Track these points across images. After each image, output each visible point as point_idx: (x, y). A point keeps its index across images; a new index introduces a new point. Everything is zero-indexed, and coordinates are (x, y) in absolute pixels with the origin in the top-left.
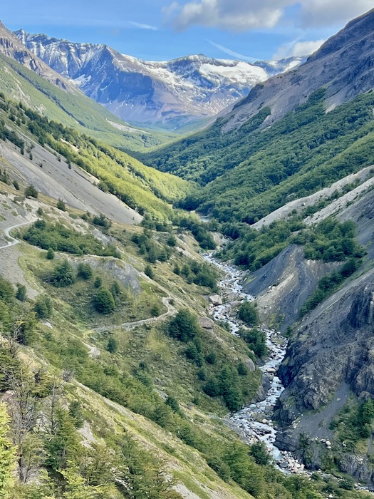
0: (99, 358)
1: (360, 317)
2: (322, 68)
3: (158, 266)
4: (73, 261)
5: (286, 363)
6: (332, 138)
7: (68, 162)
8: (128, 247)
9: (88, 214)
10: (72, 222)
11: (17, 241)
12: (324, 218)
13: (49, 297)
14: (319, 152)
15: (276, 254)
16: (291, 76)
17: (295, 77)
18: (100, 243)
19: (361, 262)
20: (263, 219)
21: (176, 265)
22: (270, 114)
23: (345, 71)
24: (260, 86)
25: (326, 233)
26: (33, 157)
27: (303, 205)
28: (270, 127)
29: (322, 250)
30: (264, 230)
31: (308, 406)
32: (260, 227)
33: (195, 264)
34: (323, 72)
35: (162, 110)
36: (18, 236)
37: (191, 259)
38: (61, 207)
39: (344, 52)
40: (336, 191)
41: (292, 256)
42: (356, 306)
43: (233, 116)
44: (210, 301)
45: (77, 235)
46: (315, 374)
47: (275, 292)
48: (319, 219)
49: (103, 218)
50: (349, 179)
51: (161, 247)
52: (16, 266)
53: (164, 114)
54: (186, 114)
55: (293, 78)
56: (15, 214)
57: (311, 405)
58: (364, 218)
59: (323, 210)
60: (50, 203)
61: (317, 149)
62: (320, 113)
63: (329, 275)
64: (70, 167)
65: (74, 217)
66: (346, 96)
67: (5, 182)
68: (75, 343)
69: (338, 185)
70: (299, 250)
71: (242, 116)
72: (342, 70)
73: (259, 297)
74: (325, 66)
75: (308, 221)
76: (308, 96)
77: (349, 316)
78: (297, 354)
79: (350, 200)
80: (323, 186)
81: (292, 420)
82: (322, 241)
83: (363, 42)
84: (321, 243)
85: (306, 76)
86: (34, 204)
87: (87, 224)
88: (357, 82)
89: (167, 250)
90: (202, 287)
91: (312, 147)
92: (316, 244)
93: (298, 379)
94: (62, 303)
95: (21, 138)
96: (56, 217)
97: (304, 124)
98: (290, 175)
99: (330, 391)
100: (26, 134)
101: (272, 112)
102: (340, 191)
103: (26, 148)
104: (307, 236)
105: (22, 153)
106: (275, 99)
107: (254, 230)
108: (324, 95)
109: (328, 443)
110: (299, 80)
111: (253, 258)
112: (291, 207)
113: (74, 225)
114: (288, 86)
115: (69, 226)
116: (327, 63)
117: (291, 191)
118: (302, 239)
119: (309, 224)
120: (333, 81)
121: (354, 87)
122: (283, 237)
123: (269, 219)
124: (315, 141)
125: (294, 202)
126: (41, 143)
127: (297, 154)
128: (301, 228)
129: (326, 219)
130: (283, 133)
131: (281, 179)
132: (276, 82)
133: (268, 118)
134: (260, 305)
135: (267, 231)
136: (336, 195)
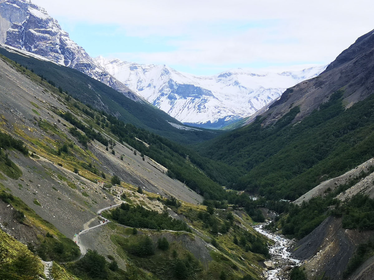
2: (340, 75)
3: (220, 237)
6: (353, 129)
7: (142, 156)
9: (161, 196)
10: (149, 203)
12: (355, 193)
14: (343, 141)
15: (317, 225)
16: (314, 82)
17: (317, 82)
18: (173, 219)
20: (303, 196)
21: (235, 237)
22: (299, 112)
23: (358, 76)
24: (290, 90)
25: (358, 207)
26: (116, 152)
27: (336, 184)
28: (300, 122)
29: (358, 221)
30: (304, 206)
32: (301, 203)
33: (249, 235)
34: (340, 77)
36: (108, 217)
37: (246, 231)
38: (140, 191)
39: (357, 61)
40: (362, 172)
41: (331, 228)
43: (270, 114)
44: (265, 266)
47: (320, 255)
48: (350, 196)
49: (173, 199)
51: (222, 221)
55: (316, 83)
56: (104, 198)
59: (353, 187)
60: (131, 189)
61: (342, 138)
62: (340, 110)
63: (365, 242)
64: (144, 160)
65: (151, 199)
66: (361, 96)
67: (95, 173)
70: (339, 221)
71: (277, 114)
72: (355, 76)
73: (306, 261)
74: (342, 73)
75: (341, 197)
76: (329, 96)
80: (351, 169)
82: (358, 213)
83: (371, 53)
84: (356, 215)
85: (326, 81)
86: (120, 190)
87: (161, 205)
88: (369, 83)
89: (227, 224)
90: (257, 255)
91: (337, 136)
92: (353, 216)
95: (106, 138)
96: (137, 200)
97: (329, 119)
98: (321, 159)
100: (109, 135)
101: (301, 110)
102: (366, 171)
103: (109, 145)
104: (343, 210)
105: (107, 150)
106: (302, 100)
107: (297, 205)
108: (342, 95)
110: (321, 84)
111: (298, 229)
112: (326, 186)
113: (151, 206)
114: (313, 90)
115: (148, 207)
116: (344, 71)
117: (324, 172)
118: (339, 212)
119: (343, 199)
120: (349, 84)
121: (368, 88)
122: (321, 211)
123: (308, 196)
124: (339, 132)
125: (327, 182)
126: (121, 141)
127: (325, 143)
128: (337, 202)
129: (357, 195)
130: (312, 126)
131: (313, 163)
132: (303, 86)
133: (298, 115)
134: (307, 269)
135: (308, 206)
136: (363, 175)
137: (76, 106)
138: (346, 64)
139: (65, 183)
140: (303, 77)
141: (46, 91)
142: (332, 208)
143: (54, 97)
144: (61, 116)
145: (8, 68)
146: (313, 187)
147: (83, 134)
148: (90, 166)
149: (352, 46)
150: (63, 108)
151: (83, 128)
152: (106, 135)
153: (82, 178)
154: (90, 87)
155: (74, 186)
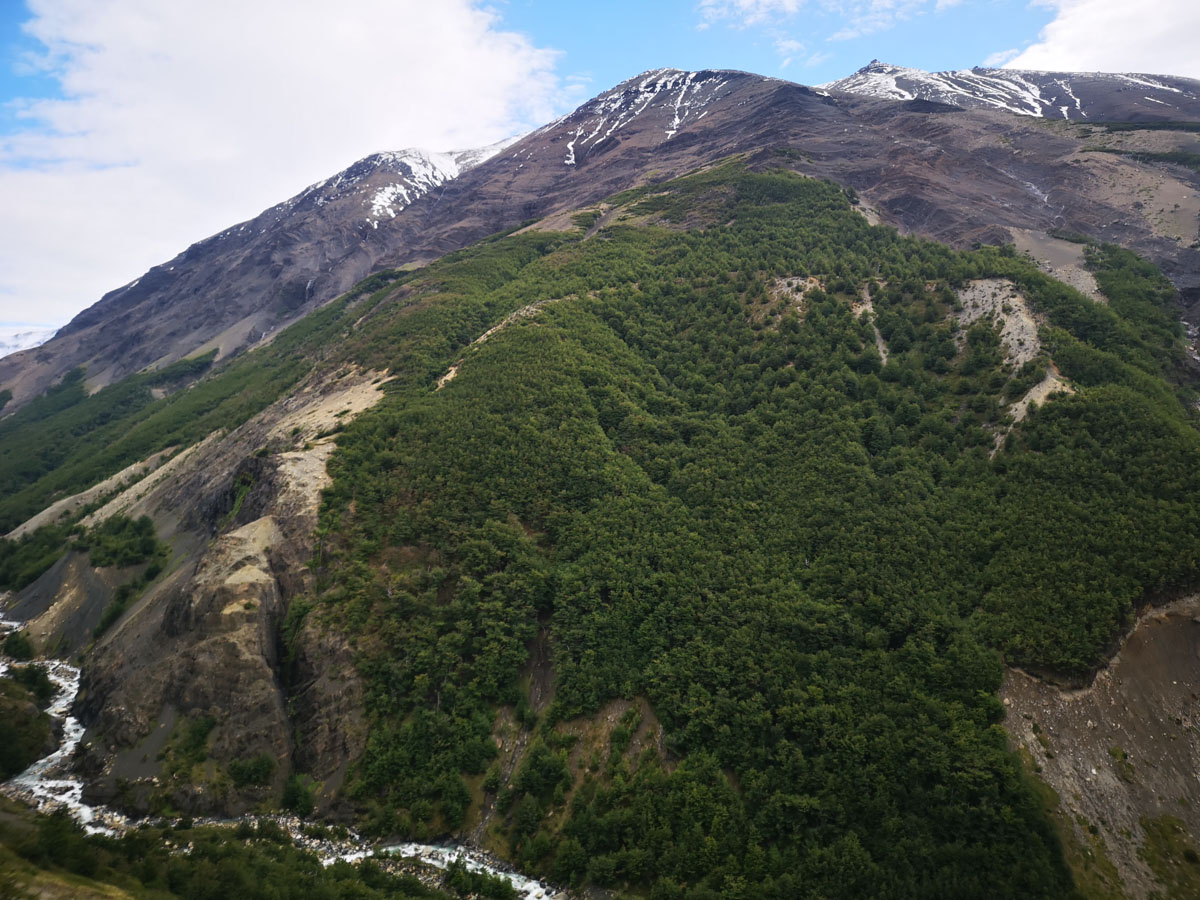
1: (177, 623)
2: (78, 345)
5: (82, 697)
6: (103, 423)
12: (109, 515)
14: (88, 440)
15: (49, 567)
16: (35, 354)
17: (41, 354)
19: (166, 561)
20: (22, 526)
22: (11, 398)
23: (109, 348)
25: (116, 534)
27: (77, 504)
28: (14, 414)
29: (114, 553)
30: (26, 539)
31: (123, 743)
32: (20, 535)
34: (79, 349)
39: (104, 327)
40: (120, 483)
41: (73, 568)
42: (172, 612)
46: (127, 702)
47: (54, 610)
48: (102, 519)
50: (135, 468)
57: (126, 741)
58: (163, 511)
59: (106, 507)
61: (85, 437)
62: (79, 397)
63: (127, 582)
66: (114, 376)
69: (121, 475)
70: (86, 557)
72: (104, 347)
73: (31, 623)
74: (81, 342)
75: (88, 522)
76: (62, 376)
77: (163, 626)
78: (97, 683)
79: (141, 492)
80: (101, 480)
81: (102, 765)
82: (114, 542)
83: (128, 317)
84: (113, 545)
85: (56, 354)
88: (126, 359)
91: (77, 435)
92: (107, 548)
93: (104, 713)
97: (63, 408)
98: (51, 469)
99: (151, 719)
101: (14, 396)
102: (126, 483)
104: (91, 540)
106: (15, 382)
107: (12, 540)
108: (83, 375)
109: (155, 780)
110: (49, 358)
111: (16, 576)
112: (63, 506)
114: (35, 365)
116: (85, 339)
117: (57, 488)
118: (85, 544)
119: (90, 524)
120: (94, 358)
121: (124, 366)
122: (55, 545)
123: (31, 525)
124: (81, 428)
125: (64, 501)
127: (58, 444)
128: (80, 531)
129: (113, 517)
130: (34, 420)
131: (38, 475)
132: (16, 360)
133: (9, 403)
134: (33, 633)
135: (31, 541)
136: (122, 488)
138: (89, 330)
140: (16, 346)
142: (74, 539)
146: (40, 511)
149: (96, 304)
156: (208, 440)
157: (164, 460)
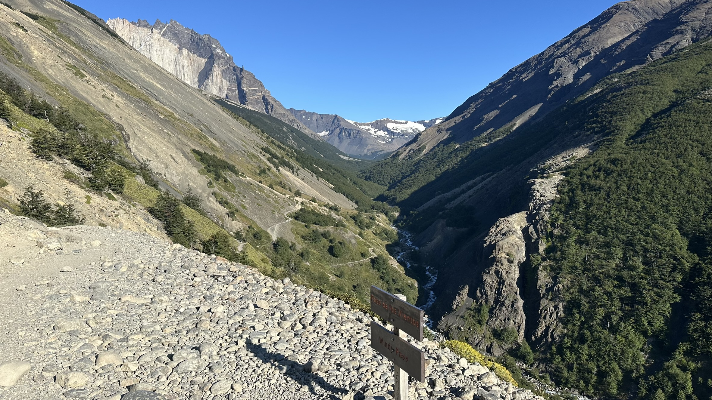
0: (334, 281)
2: (454, 123)
3: (366, 232)
4: (321, 229)
5: (437, 284)
7: (317, 177)
8: (350, 221)
9: (328, 204)
10: (320, 209)
11: (290, 219)
12: (457, 204)
13: (308, 249)
15: (431, 224)
16: (437, 128)
18: (335, 219)
21: (376, 231)
24: (419, 134)
25: (458, 212)
26: (299, 174)
27: (445, 197)
28: (425, 156)
29: (456, 221)
33: (386, 229)
35: (367, 148)
36: (291, 216)
37: (384, 228)
38: (314, 200)
40: (463, 189)
41: (439, 225)
43: (405, 151)
44: (395, 251)
45: (323, 215)
47: (431, 244)
48: (454, 206)
49: (336, 206)
50: (470, 183)
51: (368, 221)
52: (291, 232)
53: (368, 150)
54: (380, 150)
55: (439, 129)
56: (289, 205)
58: (479, 204)
59: (456, 200)
60: (308, 199)
63: (460, 234)
64: (318, 180)
65: (321, 206)
67: (284, 188)
68: (323, 273)
69: (464, 187)
70: (443, 222)
71: (410, 151)
73: (421, 248)
75: (448, 206)
78: (443, 279)
79: (471, 194)
80: (455, 187)
81: (441, 315)
82: (456, 216)
85: (444, 128)
86: (300, 200)
87: (327, 210)
89: (371, 223)
92: (453, 218)
94: (315, 251)
95: (293, 165)
96: (311, 206)
101: (427, 148)
102: (466, 190)
103: (295, 170)
104: (448, 214)
105: (293, 173)
107: (418, 212)
109: (462, 327)
111: (418, 228)
112: (438, 198)
113: (320, 210)
115: (318, 211)
116: (457, 120)
117: (438, 190)
118: (445, 215)
119: (449, 208)
121: (472, 134)
122: (434, 215)
123: (426, 206)
125: (440, 196)
126: (303, 168)
128: (444, 210)
134: (422, 252)
136: (463, 192)
137: (273, 142)
138: (459, 117)
139: (264, 195)
141: (252, 132)
143: (258, 136)
144: (262, 149)
145: (227, 116)
146: (430, 200)
147: (277, 161)
148: (281, 183)
149: (464, 103)
150: (264, 145)
151: (277, 158)
152: (293, 163)
153: (275, 192)
154: (285, 129)
155: (269, 196)
156: (504, 170)
157: (483, 179)
